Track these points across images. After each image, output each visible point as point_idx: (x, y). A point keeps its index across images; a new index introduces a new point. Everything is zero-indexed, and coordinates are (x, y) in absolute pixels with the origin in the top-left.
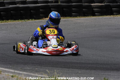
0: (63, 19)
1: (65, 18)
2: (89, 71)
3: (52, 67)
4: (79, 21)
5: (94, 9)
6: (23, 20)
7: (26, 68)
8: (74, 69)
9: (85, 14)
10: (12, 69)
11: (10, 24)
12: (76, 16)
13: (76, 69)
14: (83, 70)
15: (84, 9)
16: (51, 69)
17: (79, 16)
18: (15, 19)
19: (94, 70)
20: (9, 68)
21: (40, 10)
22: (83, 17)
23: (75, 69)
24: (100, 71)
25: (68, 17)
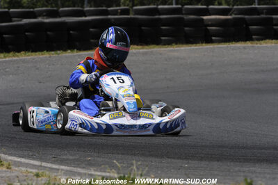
0: (141, 50)
1: (146, 47)
2: (207, 163)
3: (123, 154)
4: (176, 54)
5: (209, 28)
6: (53, 53)
7: (64, 157)
8: (173, 160)
9: (189, 40)
10: (34, 159)
11: (24, 61)
12: (169, 43)
13: (178, 158)
14: (194, 162)
15: (186, 28)
16: (122, 159)
17: (176, 44)
18: (34, 50)
19: (218, 161)
20: (29, 157)
21: (91, 30)
22: (184, 45)
23: (174, 158)
24: (232, 163)
25: (152, 46)
